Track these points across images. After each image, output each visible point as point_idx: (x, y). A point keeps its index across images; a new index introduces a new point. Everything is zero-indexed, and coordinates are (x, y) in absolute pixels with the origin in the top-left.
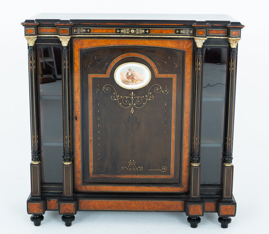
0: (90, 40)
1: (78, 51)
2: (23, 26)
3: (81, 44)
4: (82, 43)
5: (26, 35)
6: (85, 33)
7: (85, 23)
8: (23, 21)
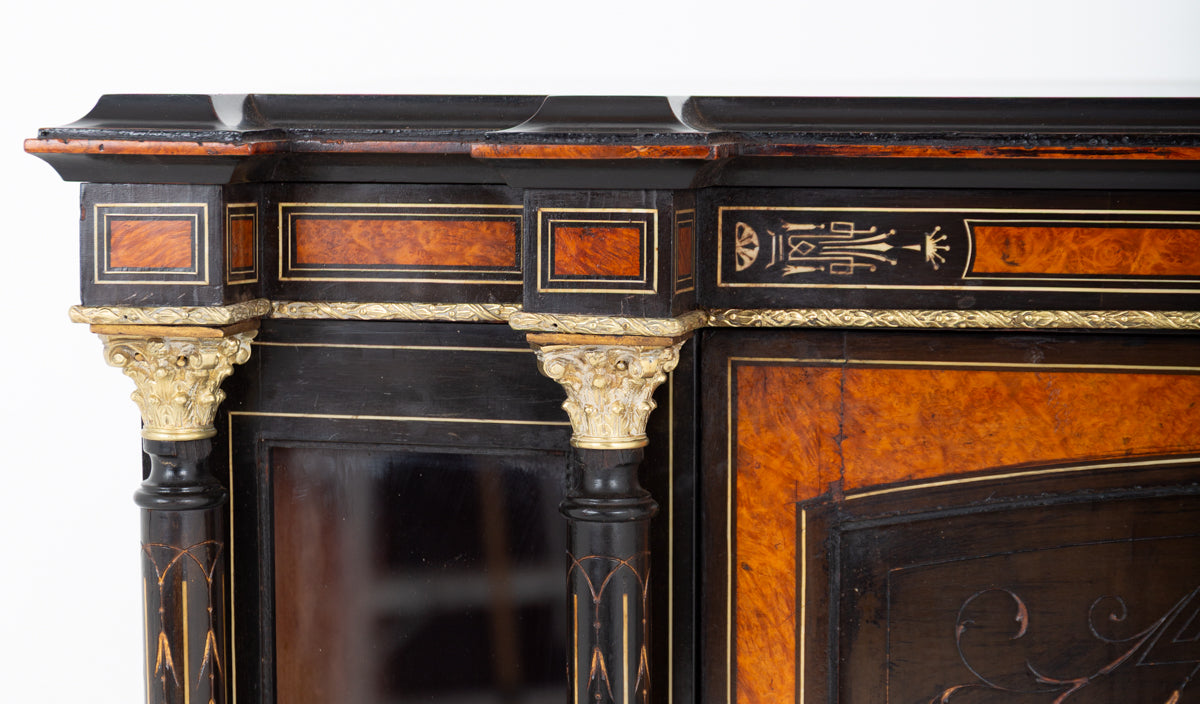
0: (945, 377)
1: (782, 524)
2: (68, 168)
3: (830, 423)
4: (841, 411)
5: (92, 294)
6: (883, 273)
7: (884, 137)
8: (71, 108)
